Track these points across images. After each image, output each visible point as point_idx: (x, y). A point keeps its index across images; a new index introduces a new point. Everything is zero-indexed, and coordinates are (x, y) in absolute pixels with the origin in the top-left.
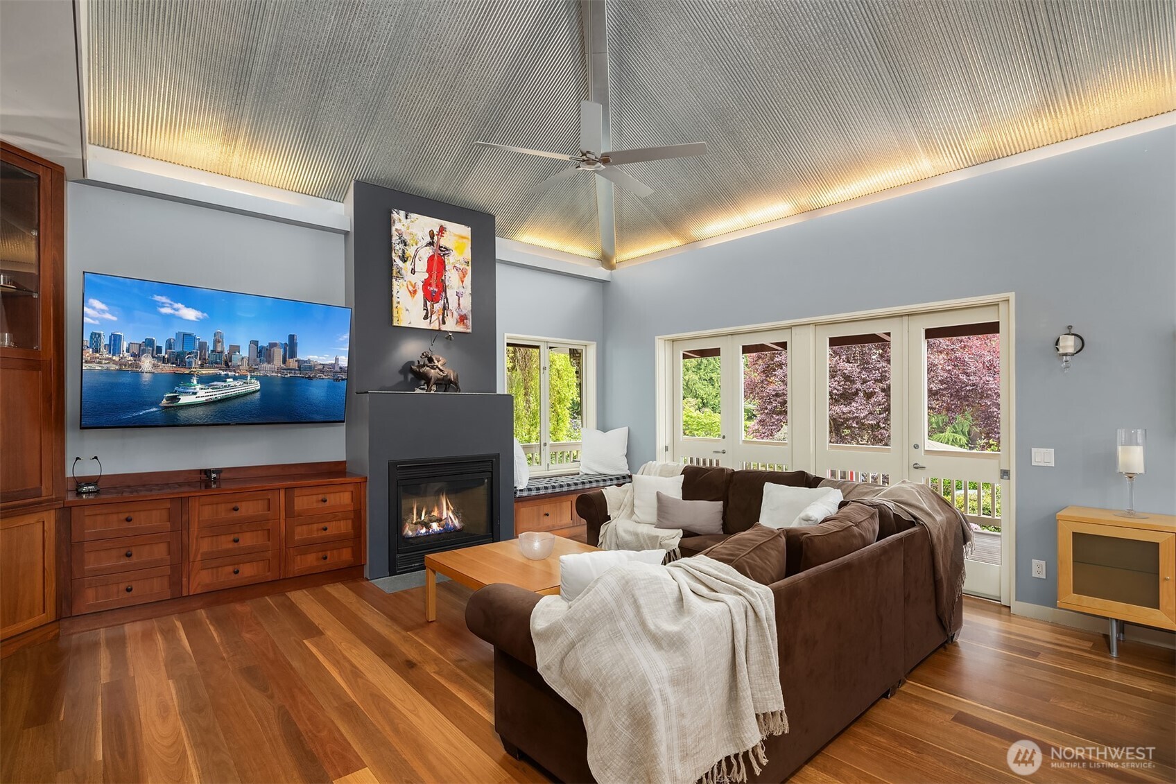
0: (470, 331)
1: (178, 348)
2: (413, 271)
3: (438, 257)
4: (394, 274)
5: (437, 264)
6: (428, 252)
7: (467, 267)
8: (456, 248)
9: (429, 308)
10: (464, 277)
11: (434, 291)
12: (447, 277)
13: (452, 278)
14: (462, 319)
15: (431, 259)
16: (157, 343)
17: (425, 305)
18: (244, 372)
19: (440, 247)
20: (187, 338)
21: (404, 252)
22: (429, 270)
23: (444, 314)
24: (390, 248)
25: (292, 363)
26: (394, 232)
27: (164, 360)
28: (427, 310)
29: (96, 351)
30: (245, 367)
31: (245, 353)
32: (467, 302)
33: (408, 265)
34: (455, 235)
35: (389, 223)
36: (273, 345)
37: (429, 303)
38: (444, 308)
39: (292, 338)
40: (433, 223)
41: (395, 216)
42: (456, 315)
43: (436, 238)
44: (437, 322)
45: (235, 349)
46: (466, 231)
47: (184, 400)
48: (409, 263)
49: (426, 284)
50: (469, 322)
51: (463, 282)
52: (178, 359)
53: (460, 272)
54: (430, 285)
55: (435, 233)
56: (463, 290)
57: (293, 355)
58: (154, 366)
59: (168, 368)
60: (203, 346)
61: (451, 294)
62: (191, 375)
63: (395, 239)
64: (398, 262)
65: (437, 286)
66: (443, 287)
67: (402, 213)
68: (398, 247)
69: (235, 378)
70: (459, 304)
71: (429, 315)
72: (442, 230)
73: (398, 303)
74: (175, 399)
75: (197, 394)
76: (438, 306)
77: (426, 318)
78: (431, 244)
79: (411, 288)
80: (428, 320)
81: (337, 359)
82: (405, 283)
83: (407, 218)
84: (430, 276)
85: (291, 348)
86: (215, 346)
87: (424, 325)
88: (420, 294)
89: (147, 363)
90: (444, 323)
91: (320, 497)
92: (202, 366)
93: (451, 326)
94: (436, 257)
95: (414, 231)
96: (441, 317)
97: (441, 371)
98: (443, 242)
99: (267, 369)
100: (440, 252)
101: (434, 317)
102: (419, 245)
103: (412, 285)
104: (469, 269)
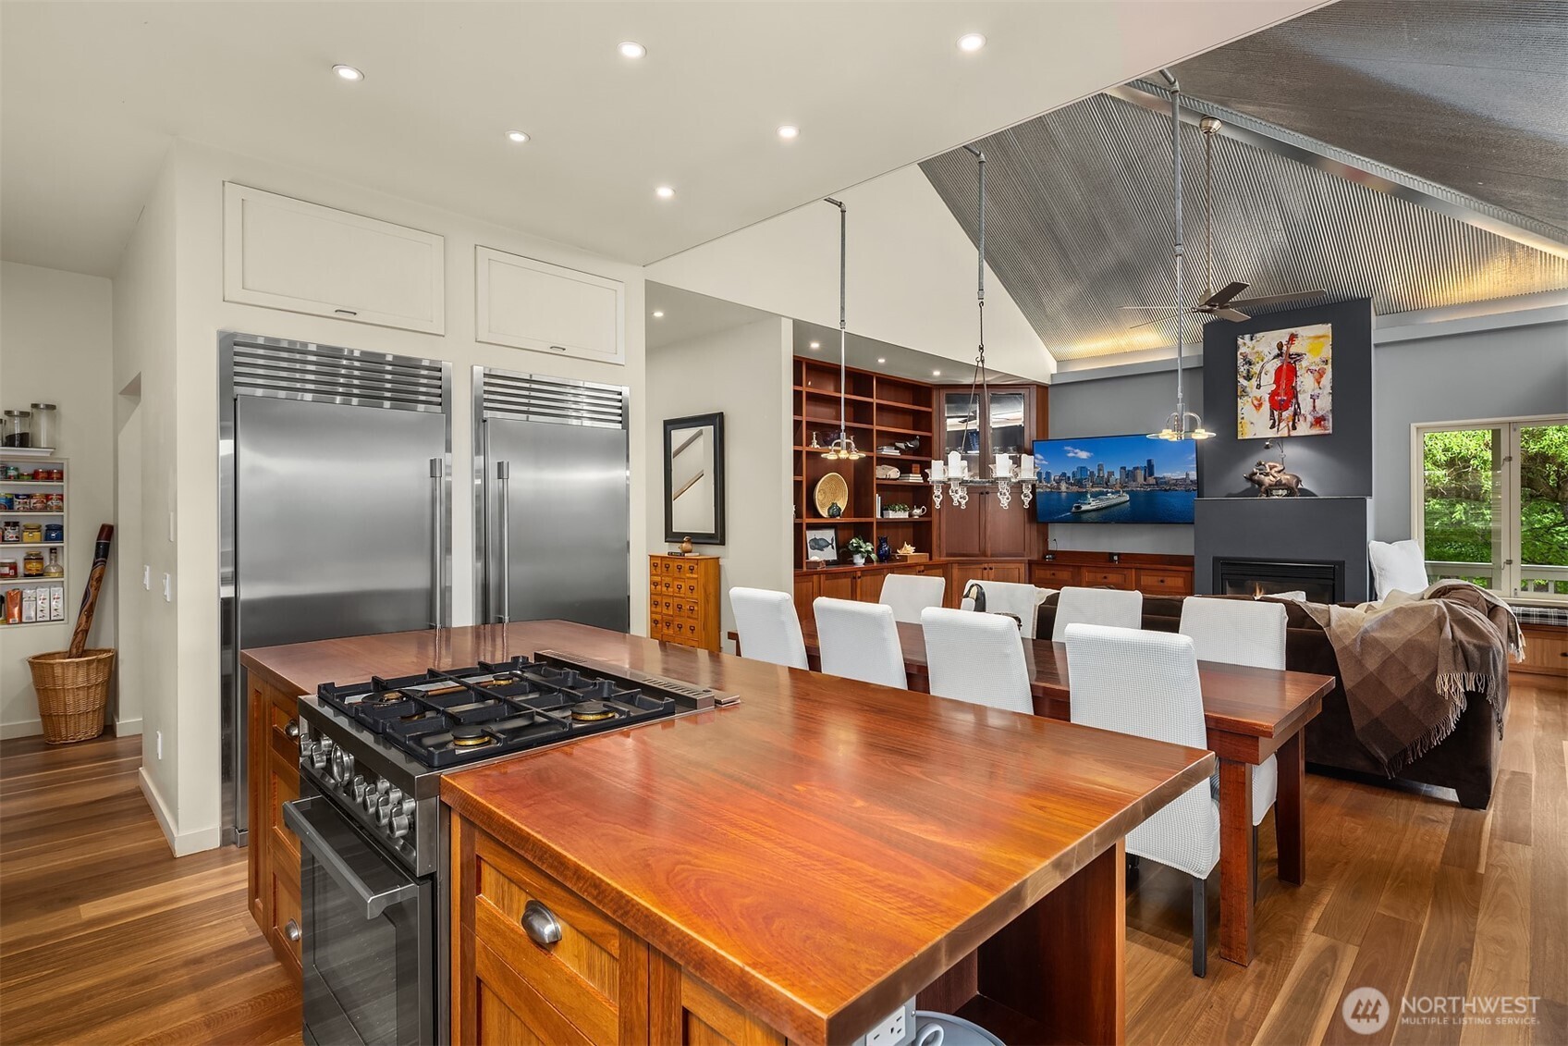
0: (1330, 431)
1: (1078, 477)
2: (1259, 387)
3: (1287, 366)
4: (1239, 394)
5: (1287, 374)
6: (1277, 363)
7: (1325, 367)
8: (1309, 352)
9: (1276, 417)
10: (1321, 376)
11: (1284, 398)
12: (1299, 383)
13: (1305, 383)
14: (1319, 421)
15: (1279, 371)
16: (1068, 475)
17: (1272, 414)
18: (1118, 489)
19: (1290, 355)
20: (1083, 469)
21: (1248, 371)
22: (1277, 381)
23: (1294, 421)
24: (1236, 371)
25: (1151, 480)
26: (1239, 357)
27: (1071, 484)
28: (1274, 420)
29: (1040, 482)
30: (1118, 486)
31: (1117, 476)
32: (1325, 404)
33: (1254, 382)
34: (1310, 338)
35: (1236, 348)
36: (1136, 468)
37: (1276, 413)
38: (1295, 414)
39: (1149, 461)
40: (1282, 335)
41: (1240, 341)
42: (1310, 418)
43: (1285, 348)
44: (1286, 428)
45: (1111, 474)
46: (1325, 329)
47: (1084, 508)
48: (1254, 380)
49: (1273, 395)
50: (1329, 424)
51: (1319, 383)
52: (1079, 483)
53: (1316, 374)
54: (1278, 395)
55: (1284, 343)
56: (1320, 391)
57: (1151, 474)
58: (1067, 488)
59: (1075, 489)
60: (1092, 473)
61: (1305, 402)
62: (1086, 492)
63: (1240, 361)
64: (1242, 381)
65: (1286, 394)
66: (1293, 394)
67: (1247, 337)
68: (1242, 369)
69: (1113, 493)
70: (1314, 407)
71: (1277, 424)
72: (1293, 337)
73: (1243, 418)
74: (1079, 507)
75: (1091, 504)
76: (1287, 414)
77: (1272, 427)
78: (1278, 356)
79: (1256, 403)
80: (1276, 429)
81: (1187, 475)
82: (1250, 400)
83: (1252, 339)
84: (1278, 387)
85: (1150, 469)
86: (1099, 473)
87: (1272, 434)
88: (1266, 406)
89: (1063, 487)
90: (1294, 428)
91: (1160, 579)
92: (1092, 487)
93: (1303, 429)
94: (1285, 366)
95: (1260, 349)
96: (1291, 424)
97: (1274, 477)
98: (1293, 350)
99: (1133, 486)
100: (1290, 360)
101: (1283, 425)
102: (1265, 361)
103: (1257, 399)
104: (1329, 368)
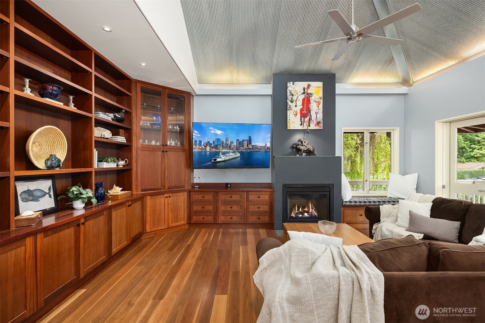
0: (322, 128)
1: (216, 144)
2: (296, 106)
3: (307, 98)
4: (288, 108)
5: (307, 102)
6: (303, 96)
7: (321, 100)
8: (315, 93)
9: (303, 120)
10: (319, 104)
11: (305, 113)
12: (311, 106)
13: (313, 106)
14: (318, 123)
15: (304, 99)
16: (210, 142)
17: (301, 119)
18: (235, 150)
19: (308, 94)
20: (218, 140)
21: (292, 99)
22: (303, 104)
23: (309, 122)
24: (287, 98)
25: (250, 146)
26: (288, 91)
27: (212, 148)
28: (302, 121)
29: (196, 146)
30: (235, 148)
31: (235, 144)
32: (320, 116)
33: (294, 104)
34: (315, 87)
35: (287, 87)
36: (244, 140)
37: (302, 118)
38: (310, 120)
39: (250, 137)
40: (305, 84)
41: (288, 84)
42: (315, 122)
43: (306, 90)
44: (306, 126)
45: (232, 142)
46: (320, 84)
47: (218, 160)
48: (294, 103)
49: (302, 110)
50: (321, 125)
51: (318, 107)
52: (216, 147)
53: (317, 103)
54: (303, 111)
55: (306, 88)
56: (319, 111)
57: (250, 143)
58: (210, 149)
59: (214, 150)
60: (223, 142)
61: (313, 113)
62: (220, 152)
63: (288, 94)
64: (289, 103)
65: (306, 111)
66: (309, 111)
67: (291, 83)
68: (289, 97)
69: (232, 153)
70: (317, 117)
71: (303, 124)
72: (309, 86)
73: (290, 120)
74: (215, 160)
75: (222, 158)
76: (307, 119)
77: (301, 125)
78: (304, 93)
79: (295, 113)
80: (302, 125)
81: (266, 144)
82: (292, 112)
83: (293, 84)
84: (303, 107)
85: (250, 141)
86: (226, 142)
87: (301, 128)
88: (299, 115)
89: (208, 149)
90: (309, 126)
91: (258, 196)
92: (222, 149)
93: (313, 127)
94: (306, 98)
95: (296, 89)
96: (308, 124)
97: (306, 147)
98: (309, 91)
99: (242, 149)
100: (308, 96)
101: (305, 124)
102: (298, 95)
103: (295, 112)
104: (322, 101)
